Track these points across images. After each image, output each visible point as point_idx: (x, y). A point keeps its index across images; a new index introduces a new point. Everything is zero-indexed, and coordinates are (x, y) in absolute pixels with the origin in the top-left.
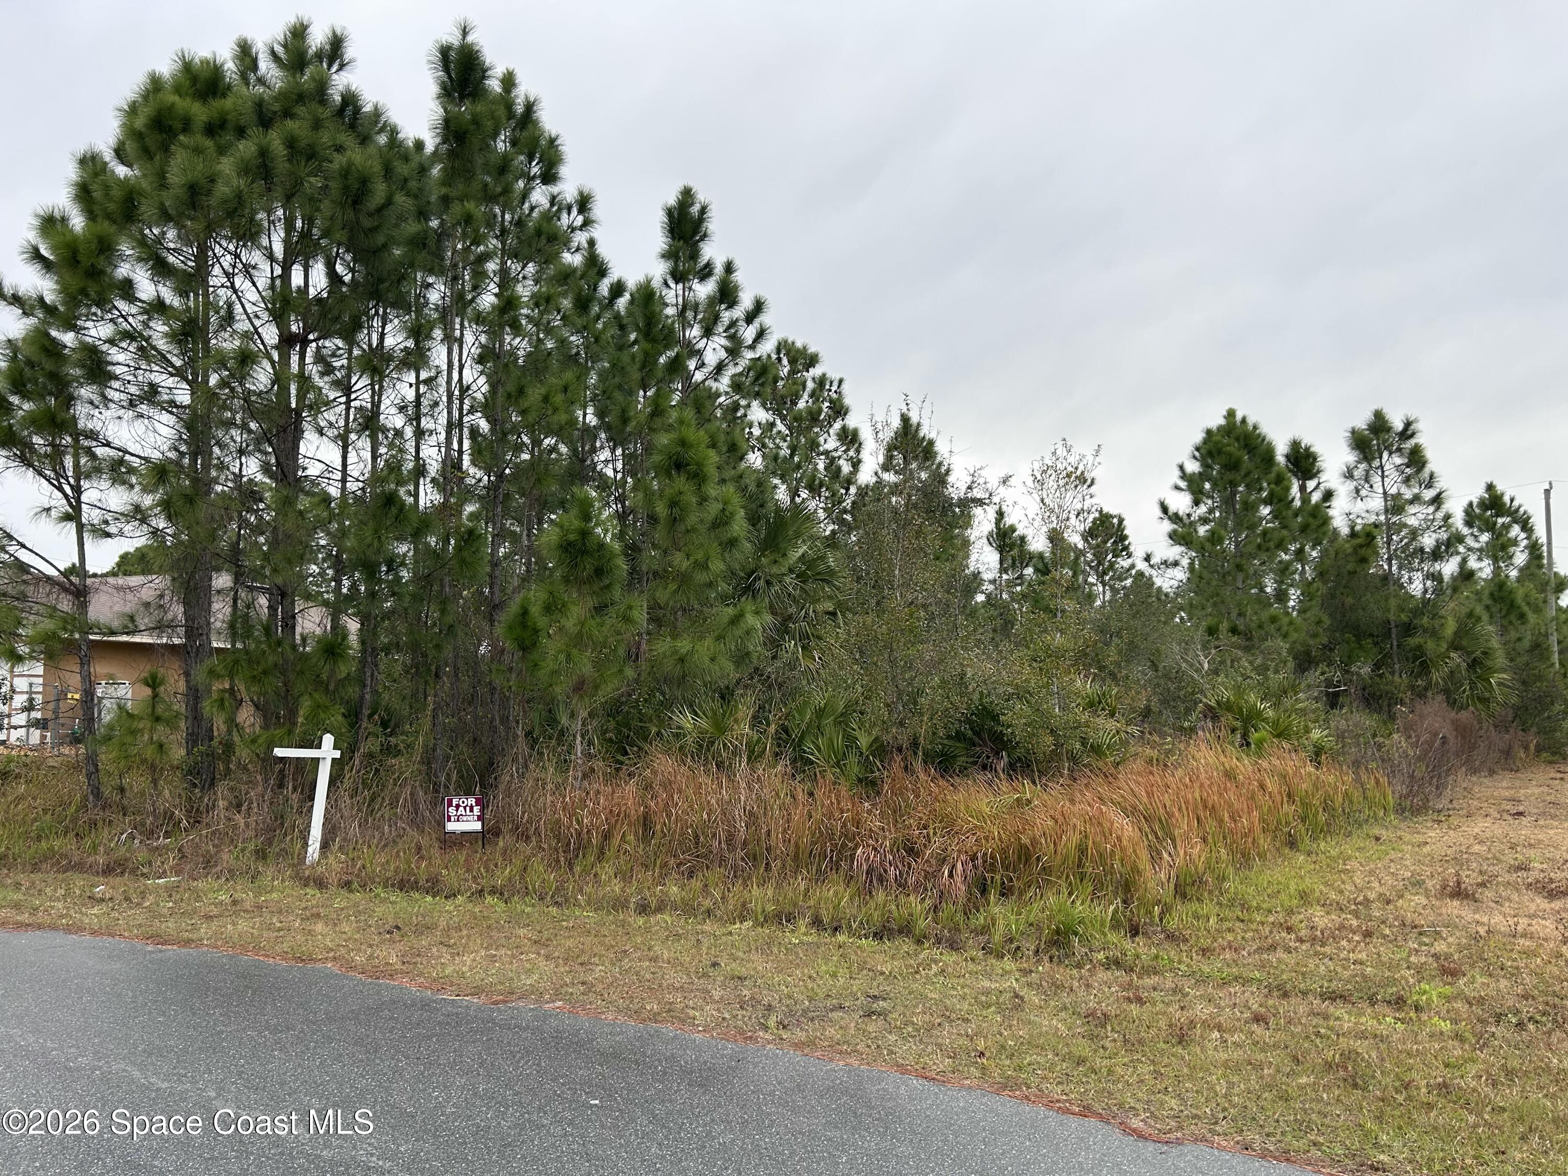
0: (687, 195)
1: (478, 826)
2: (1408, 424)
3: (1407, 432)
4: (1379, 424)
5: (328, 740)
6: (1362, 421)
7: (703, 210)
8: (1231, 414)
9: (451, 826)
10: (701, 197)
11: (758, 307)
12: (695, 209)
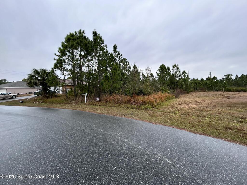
0: (115, 45)
1: (99, 100)
2: (177, 65)
3: (177, 66)
4: (175, 65)
5: (86, 93)
6: (174, 65)
7: (117, 46)
8: (162, 64)
9: (97, 100)
10: (116, 45)
11: (122, 55)
12: (116, 46)
